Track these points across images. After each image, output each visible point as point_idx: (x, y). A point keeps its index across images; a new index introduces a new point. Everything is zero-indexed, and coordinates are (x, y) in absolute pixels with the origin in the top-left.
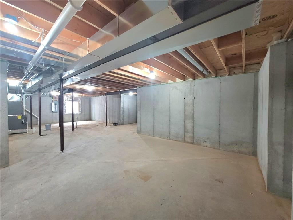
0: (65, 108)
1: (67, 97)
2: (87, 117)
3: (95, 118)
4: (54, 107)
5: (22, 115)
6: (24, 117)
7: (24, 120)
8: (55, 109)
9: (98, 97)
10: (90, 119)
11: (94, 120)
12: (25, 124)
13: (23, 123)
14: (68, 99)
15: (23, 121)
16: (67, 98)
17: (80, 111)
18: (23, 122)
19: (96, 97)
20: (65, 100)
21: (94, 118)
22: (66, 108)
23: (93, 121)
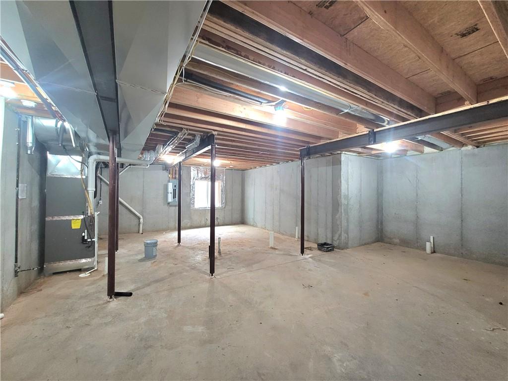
0: (194, 195)
1: (198, 170)
2: (237, 216)
3: (253, 219)
4: (171, 193)
5: (82, 217)
6: (88, 223)
7: (88, 231)
8: (174, 197)
9: (263, 169)
10: (242, 222)
11: (252, 224)
12: (90, 243)
13: (83, 240)
14: (200, 175)
15: (85, 234)
16: (198, 173)
17: (222, 201)
18: (86, 238)
19: (258, 169)
20: (194, 178)
21: (251, 220)
22: (196, 196)
23: (250, 225)
